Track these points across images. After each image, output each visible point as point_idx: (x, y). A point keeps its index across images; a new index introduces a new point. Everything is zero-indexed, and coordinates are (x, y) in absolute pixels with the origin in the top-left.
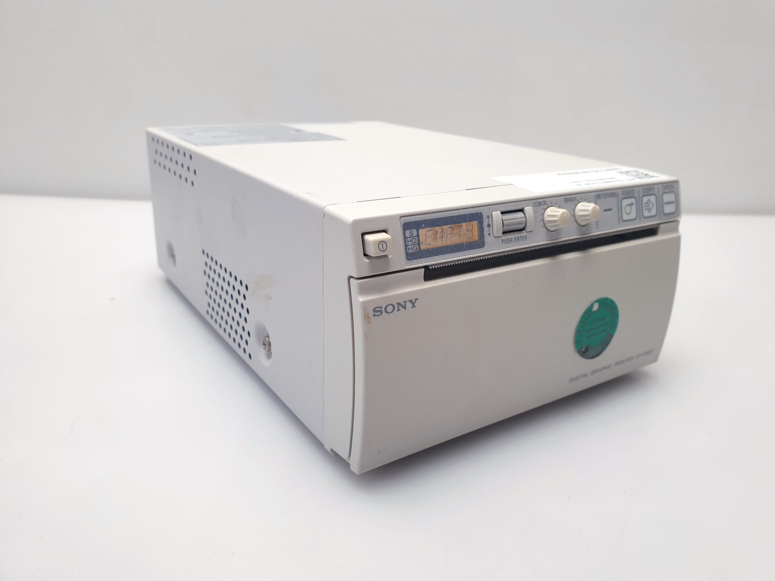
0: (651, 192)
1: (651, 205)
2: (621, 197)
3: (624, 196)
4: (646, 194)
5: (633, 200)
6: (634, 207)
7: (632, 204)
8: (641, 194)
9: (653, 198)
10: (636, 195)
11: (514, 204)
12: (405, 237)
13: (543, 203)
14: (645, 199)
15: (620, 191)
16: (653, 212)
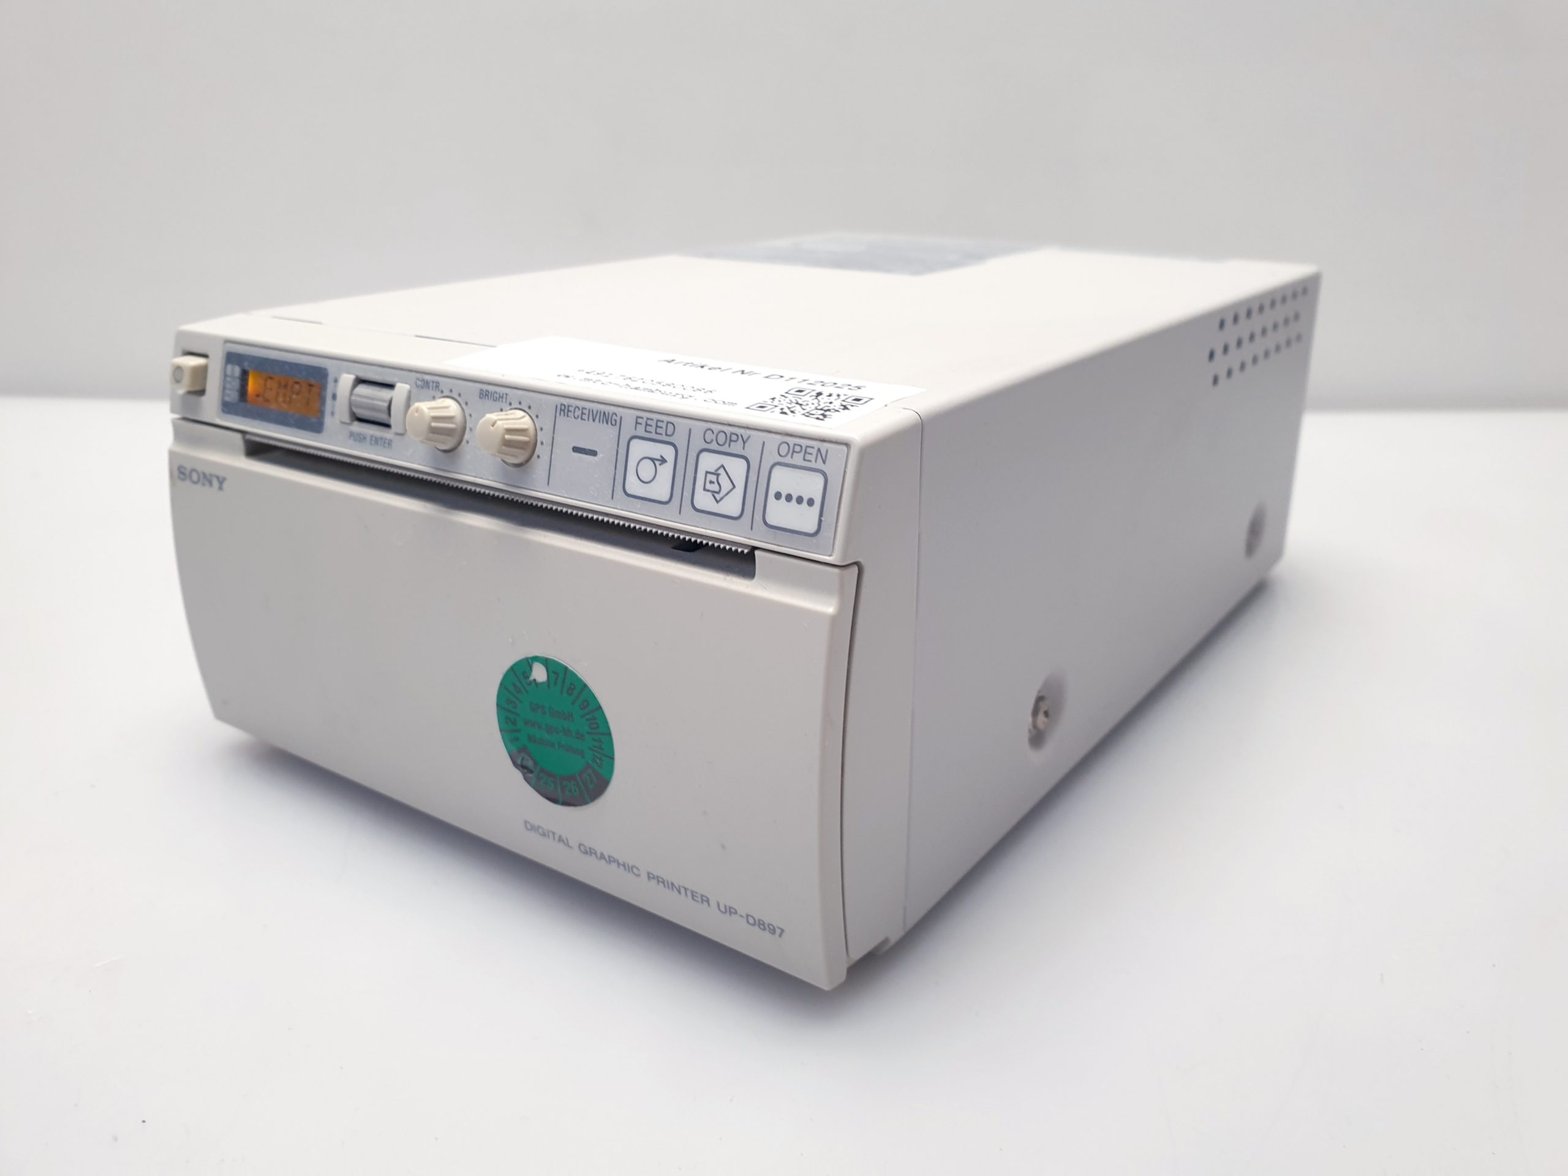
0: (736, 448)
1: (726, 485)
2: (628, 430)
3: (640, 431)
4: (714, 446)
5: (668, 452)
6: (666, 471)
7: (663, 461)
8: (697, 443)
9: (737, 468)
10: (680, 439)
11: (380, 369)
12: (225, 376)
13: (435, 384)
14: (709, 462)
15: (629, 417)
16: (731, 505)
